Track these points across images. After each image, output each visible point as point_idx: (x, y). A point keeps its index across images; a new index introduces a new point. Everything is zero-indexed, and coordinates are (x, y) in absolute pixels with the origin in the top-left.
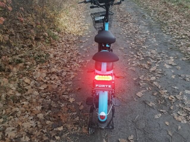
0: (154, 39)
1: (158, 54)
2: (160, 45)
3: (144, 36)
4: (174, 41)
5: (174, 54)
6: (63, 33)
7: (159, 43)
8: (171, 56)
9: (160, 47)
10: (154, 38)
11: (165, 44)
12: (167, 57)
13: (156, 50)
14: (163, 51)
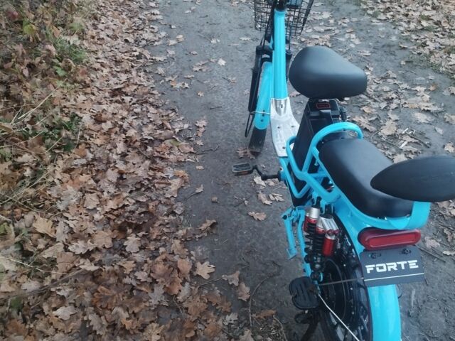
0: (353, 36)
1: (381, 82)
2: (374, 53)
3: (322, 30)
4: (407, 40)
5: (423, 79)
6: (93, 37)
7: (370, 46)
8: (416, 85)
9: (376, 60)
10: (351, 32)
11: (386, 49)
12: (408, 87)
13: (371, 69)
14: (390, 72)
